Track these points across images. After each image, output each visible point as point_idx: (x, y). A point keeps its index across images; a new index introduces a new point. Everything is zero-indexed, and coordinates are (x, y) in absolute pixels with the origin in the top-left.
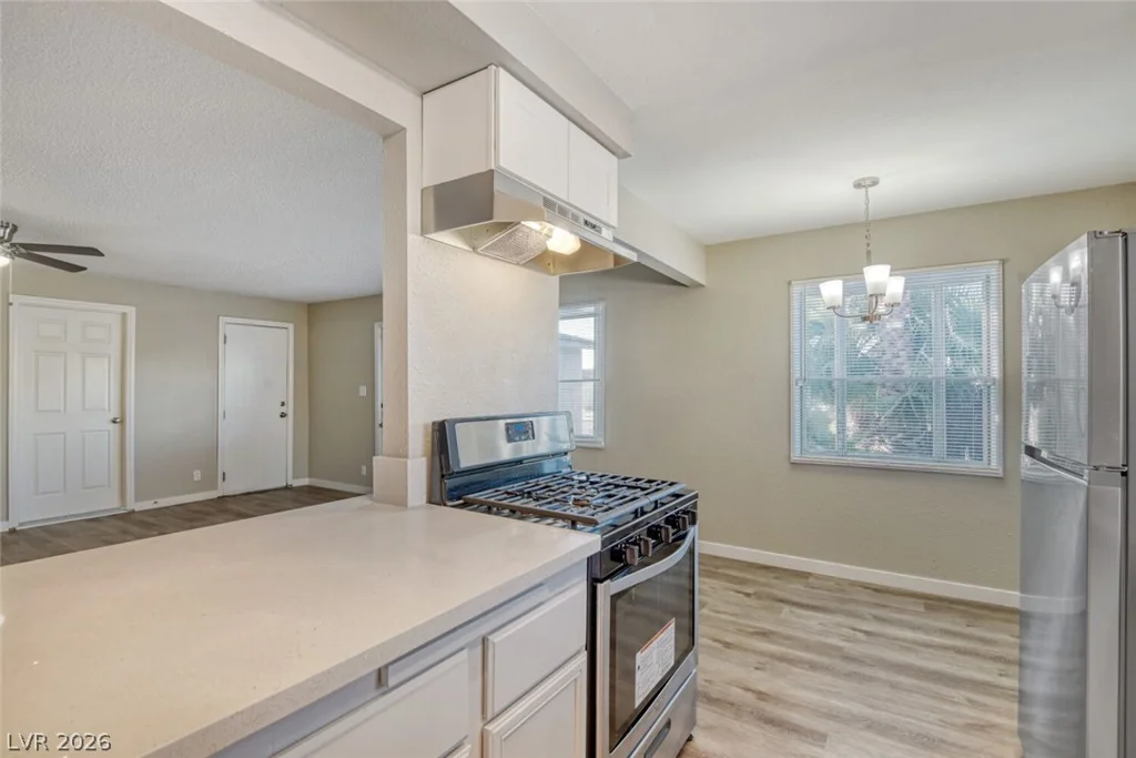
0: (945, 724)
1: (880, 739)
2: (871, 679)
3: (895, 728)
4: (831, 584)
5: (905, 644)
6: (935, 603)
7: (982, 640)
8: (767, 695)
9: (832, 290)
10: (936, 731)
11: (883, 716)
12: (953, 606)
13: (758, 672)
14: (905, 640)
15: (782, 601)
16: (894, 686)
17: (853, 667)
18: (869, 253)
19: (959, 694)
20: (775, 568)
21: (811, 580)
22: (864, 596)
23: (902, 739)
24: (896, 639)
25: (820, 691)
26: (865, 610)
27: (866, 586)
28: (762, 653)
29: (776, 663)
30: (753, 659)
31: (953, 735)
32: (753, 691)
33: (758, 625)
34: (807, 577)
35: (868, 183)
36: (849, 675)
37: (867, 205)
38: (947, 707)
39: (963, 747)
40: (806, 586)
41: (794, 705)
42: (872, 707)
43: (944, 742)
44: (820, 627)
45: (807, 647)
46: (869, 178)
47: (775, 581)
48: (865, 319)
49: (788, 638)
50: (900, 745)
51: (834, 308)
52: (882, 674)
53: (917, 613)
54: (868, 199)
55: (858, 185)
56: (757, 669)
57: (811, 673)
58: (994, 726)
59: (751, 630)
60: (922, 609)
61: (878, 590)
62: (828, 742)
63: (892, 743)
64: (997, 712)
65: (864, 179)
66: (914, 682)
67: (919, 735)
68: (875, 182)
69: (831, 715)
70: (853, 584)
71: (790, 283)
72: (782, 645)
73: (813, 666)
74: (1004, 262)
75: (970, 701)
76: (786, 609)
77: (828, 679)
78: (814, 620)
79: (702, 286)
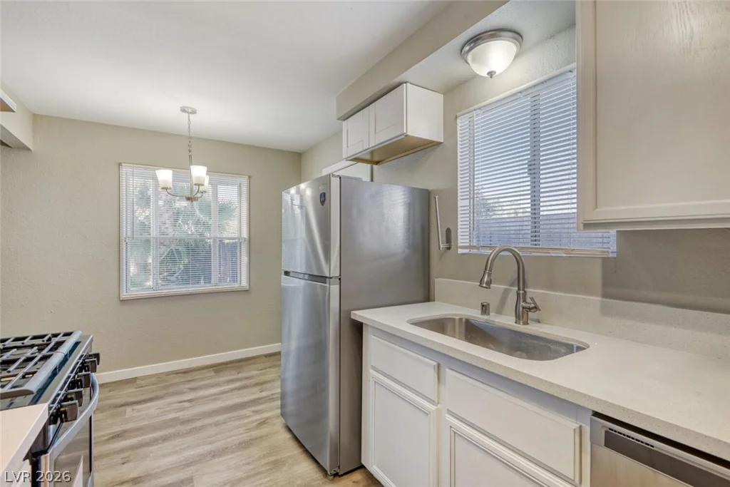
0: (249, 430)
1: (222, 458)
2: (202, 427)
3: (227, 448)
4: (153, 379)
5: (213, 397)
6: (218, 368)
7: (247, 378)
8: (140, 477)
9: (165, 176)
10: (246, 437)
11: (219, 445)
12: (228, 366)
13: (125, 465)
14: (211, 395)
15: (122, 405)
16: (217, 424)
17: (188, 426)
18: (190, 156)
19: (247, 412)
20: (106, 384)
21: (138, 382)
22: (177, 379)
23: (233, 452)
24: (207, 397)
25: (176, 452)
26: (181, 387)
27: (177, 373)
28: (122, 450)
29: (139, 451)
30: (118, 458)
31: (254, 434)
32: (127, 482)
33: (108, 432)
34: (135, 382)
35: (190, 110)
36: (190, 432)
37: (189, 125)
38: (246, 421)
39: (261, 437)
40: (136, 388)
41: (163, 472)
42: (210, 443)
43: (251, 440)
44: (159, 411)
45: (154, 428)
46: (191, 108)
47: (111, 393)
48: (188, 199)
49: (138, 429)
50: (233, 455)
51: (167, 189)
52: (208, 421)
53: (211, 377)
54: (189, 120)
55: (183, 110)
56: (123, 464)
57: (166, 444)
58: (267, 419)
59: (106, 438)
60: (213, 374)
61: (186, 372)
62: (195, 481)
63: (229, 457)
64: (266, 411)
65: (188, 108)
66: (226, 416)
67: (239, 444)
68: (194, 112)
69: (188, 464)
70: (169, 374)
71: (120, 164)
72: (134, 437)
73: (165, 439)
74: (250, 177)
75: (254, 412)
76: (129, 410)
77: (178, 441)
78: (152, 408)
79: (29, 149)
